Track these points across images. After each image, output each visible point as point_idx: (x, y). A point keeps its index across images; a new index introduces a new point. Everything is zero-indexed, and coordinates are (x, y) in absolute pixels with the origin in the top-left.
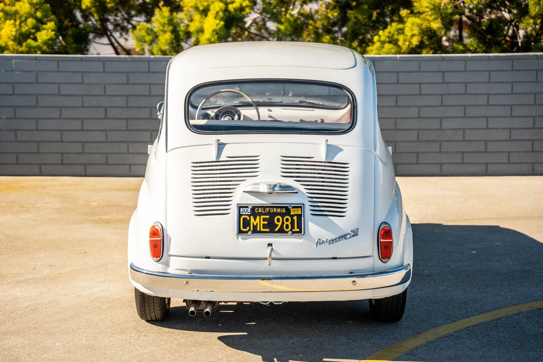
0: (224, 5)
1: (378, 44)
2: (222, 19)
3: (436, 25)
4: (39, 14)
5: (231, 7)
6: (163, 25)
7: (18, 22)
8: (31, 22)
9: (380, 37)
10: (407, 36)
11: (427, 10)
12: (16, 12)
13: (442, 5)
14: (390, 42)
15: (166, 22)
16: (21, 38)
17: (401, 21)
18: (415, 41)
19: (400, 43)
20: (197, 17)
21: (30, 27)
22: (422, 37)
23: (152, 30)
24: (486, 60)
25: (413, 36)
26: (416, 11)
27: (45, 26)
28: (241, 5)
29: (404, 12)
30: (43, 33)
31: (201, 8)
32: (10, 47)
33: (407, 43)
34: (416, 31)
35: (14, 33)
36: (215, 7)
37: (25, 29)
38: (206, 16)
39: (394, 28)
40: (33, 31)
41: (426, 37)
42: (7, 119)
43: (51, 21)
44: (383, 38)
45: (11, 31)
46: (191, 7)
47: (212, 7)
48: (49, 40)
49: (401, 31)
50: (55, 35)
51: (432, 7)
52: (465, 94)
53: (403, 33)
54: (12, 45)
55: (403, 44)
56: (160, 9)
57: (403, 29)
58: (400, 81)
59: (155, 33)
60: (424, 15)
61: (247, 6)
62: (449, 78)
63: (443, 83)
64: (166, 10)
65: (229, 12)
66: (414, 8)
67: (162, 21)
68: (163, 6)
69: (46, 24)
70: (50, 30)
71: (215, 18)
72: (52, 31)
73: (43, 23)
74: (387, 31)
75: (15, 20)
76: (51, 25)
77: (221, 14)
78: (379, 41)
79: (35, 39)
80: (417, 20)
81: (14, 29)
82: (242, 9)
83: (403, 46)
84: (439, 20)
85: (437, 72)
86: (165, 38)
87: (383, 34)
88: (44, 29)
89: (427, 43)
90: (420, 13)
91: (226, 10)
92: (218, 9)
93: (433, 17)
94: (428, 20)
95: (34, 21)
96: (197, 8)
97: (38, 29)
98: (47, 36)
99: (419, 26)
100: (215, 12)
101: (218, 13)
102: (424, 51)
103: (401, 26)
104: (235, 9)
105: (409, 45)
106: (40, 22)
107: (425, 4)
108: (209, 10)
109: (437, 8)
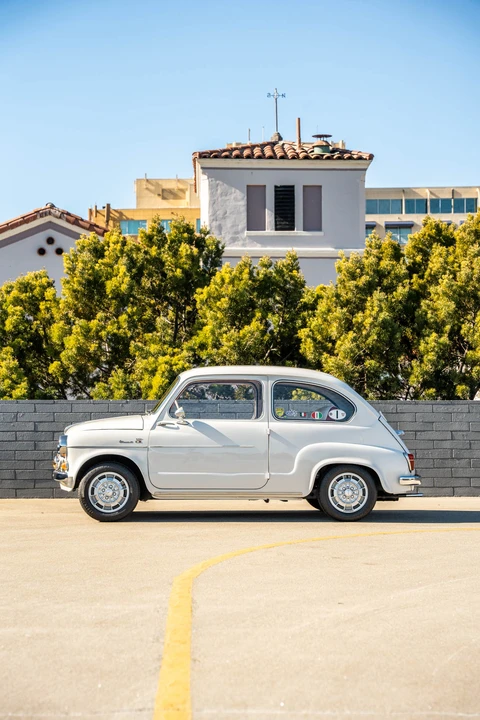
0: (169, 367)
2: (167, 378)
4: (14, 376)
5: (175, 368)
6: (118, 383)
8: (8, 382)
11: (332, 368)
13: (345, 366)
15: (121, 381)
20: (146, 376)
21: (7, 386)
23: (109, 388)
27: (19, 386)
28: (183, 367)
30: (18, 391)
31: (150, 369)
38: (154, 375)
40: (9, 390)
43: (24, 381)
46: (142, 369)
47: (159, 368)
50: (27, 392)
51: (337, 366)
59: (111, 390)
64: (120, 372)
66: (323, 369)
67: (117, 380)
69: (20, 384)
70: (23, 389)
71: (162, 377)
72: (25, 389)
73: (17, 383)
76: (24, 385)
77: (166, 374)
79: (11, 396)
84: (343, 377)
86: (119, 393)
88: (18, 388)
91: (171, 370)
92: (164, 370)
93: (337, 375)
95: (10, 382)
96: (146, 370)
97: (12, 388)
98: (20, 393)
100: (162, 372)
106: (15, 382)
107: (331, 364)
108: (156, 370)
109: (340, 367)
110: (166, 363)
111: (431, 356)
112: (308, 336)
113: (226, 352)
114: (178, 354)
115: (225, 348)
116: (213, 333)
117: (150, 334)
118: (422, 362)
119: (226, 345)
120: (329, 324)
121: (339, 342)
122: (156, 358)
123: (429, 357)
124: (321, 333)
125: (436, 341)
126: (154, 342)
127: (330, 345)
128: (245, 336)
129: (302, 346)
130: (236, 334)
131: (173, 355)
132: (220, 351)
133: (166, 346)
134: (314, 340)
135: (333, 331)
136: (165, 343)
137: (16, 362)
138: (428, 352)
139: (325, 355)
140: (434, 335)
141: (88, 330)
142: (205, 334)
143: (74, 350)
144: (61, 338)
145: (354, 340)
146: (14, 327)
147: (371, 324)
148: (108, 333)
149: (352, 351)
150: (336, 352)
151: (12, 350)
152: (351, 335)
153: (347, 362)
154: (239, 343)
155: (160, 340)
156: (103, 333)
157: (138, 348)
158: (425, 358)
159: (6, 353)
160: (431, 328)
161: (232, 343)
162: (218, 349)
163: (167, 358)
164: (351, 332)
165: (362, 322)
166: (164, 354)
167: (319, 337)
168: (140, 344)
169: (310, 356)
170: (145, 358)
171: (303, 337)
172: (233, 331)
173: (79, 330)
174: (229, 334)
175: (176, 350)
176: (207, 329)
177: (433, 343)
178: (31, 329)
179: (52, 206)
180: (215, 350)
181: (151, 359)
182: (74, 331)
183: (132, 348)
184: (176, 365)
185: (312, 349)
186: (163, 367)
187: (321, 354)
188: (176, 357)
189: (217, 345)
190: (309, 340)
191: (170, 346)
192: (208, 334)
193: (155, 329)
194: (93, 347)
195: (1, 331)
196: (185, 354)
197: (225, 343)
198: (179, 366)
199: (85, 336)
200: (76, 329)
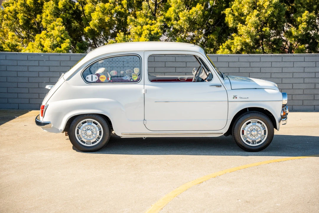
0: (149, 32)
1: (222, 50)
3: (248, 40)
4: (62, 36)
5: (152, 33)
7: (52, 39)
9: (222, 46)
10: (235, 45)
11: (244, 33)
12: (52, 35)
13: (251, 31)
14: (227, 48)
15: (122, 39)
16: (53, 47)
17: (232, 38)
18: (239, 48)
19: (232, 49)
20: (137, 37)
21: (58, 41)
22: (242, 47)
24: (270, 57)
25: (237, 45)
26: (239, 34)
27: (65, 41)
28: (157, 32)
29: (233, 35)
30: (64, 44)
31: (138, 33)
32: (48, 51)
33: (235, 49)
34: (239, 43)
35: (50, 44)
36: (145, 32)
37: (55, 42)
38: (141, 36)
39: (229, 42)
40: (60, 43)
41: (244, 46)
42: (46, 83)
43: (68, 39)
44: (224, 47)
45: (49, 43)
46: (134, 32)
47: (143, 32)
48: (66, 47)
49: (232, 43)
50: (69, 45)
51: (246, 32)
52: (260, 72)
53: (234, 44)
54: (49, 50)
55: (234, 49)
56: (119, 33)
57: (233, 43)
58: (229, 66)
60: (243, 35)
61: (160, 32)
62: (253, 65)
63: (250, 67)
65: (151, 34)
66: (238, 33)
67: (120, 39)
68: (121, 32)
69: (66, 40)
70: (67, 43)
71: (145, 37)
72: (68, 43)
74: (226, 43)
75: (51, 39)
76: (68, 40)
78: (222, 48)
79: (60, 47)
80: (240, 38)
81: (50, 42)
82: (157, 33)
83: (233, 51)
84: (250, 38)
85: (247, 62)
87: (224, 45)
88: (64, 42)
89: (244, 49)
90: (241, 35)
91: (150, 34)
92: (146, 33)
93: (247, 37)
94: (245, 38)
95: (60, 39)
96: (136, 33)
97: (62, 42)
98: (66, 45)
99: (240, 41)
100: (145, 35)
101: (146, 35)
102: (243, 53)
103: (232, 41)
104: (154, 33)
105: (236, 50)
106: (63, 39)
107: (243, 31)
108: (142, 34)
109: (249, 33)
110: (148, 29)
111: (304, 25)
112: (230, 13)
113: (182, 23)
114: (155, 24)
115: (181, 21)
116: (175, 11)
117: (139, 12)
118: (297, 28)
119: (182, 19)
120: (243, 6)
121: (248, 17)
122: (142, 26)
123: (302, 26)
124: (237, 11)
125: (307, 16)
126: (141, 17)
127: (243, 18)
128: (193, 13)
129: (226, 19)
130: (187, 13)
131: (152, 24)
132: (178, 22)
133: (148, 19)
134: (234, 15)
135: (245, 11)
136: (147, 17)
137: (64, 27)
138: (302, 22)
139: (240, 25)
140: (306, 12)
141: (105, 9)
142: (170, 13)
143: (97, 20)
144: (90, 13)
145: (257, 16)
146: (64, 6)
147: (268, 6)
148: (116, 11)
149: (256, 23)
150: (246, 23)
151: (61, 20)
152: (256, 12)
153: (252, 29)
154: (189, 18)
155: (145, 15)
156: (113, 11)
157: (132, 20)
158: (300, 27)
159: (59, 22)
160: (304, 7)
161: (185, 18)
162: (177, 21)
163: (148, 26)
164: (255, 11)
165: (263, 5)
166: (147, 24)
167: (236, 14)
168: (133, 18)
169: (231, 25)
170: (136, 26)
171: (227, 14)
172: (185, 11)
173: (99, 9)
174: (183, 12)
175: (153, 22)
176: (171, 9)
177: (306, 17)
178: (74, 7)
180: (175, 22)
181: (139, 27)
182: (97, 9)
183: (128, 21)
184: (153, 30)
185: (232, 21)
186: (146, 32)
187: (237, 24)
188: (153, 26)
189: (177, 19)
190: (230, 15)
191: (150, 19)
192: (172, 12)
193: (142, 9)
194: (107, 19)
195: (57, 8)
196: (159, 24)
197: (181, 18)
198: (155, 31)
199: (103, 12)
200: (98, 8)
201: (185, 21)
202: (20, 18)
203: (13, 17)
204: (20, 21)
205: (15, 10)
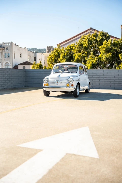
38: (89, 64)
64: (83, 63)
101: (91, 64)
110: (92, 62)
114: (94, 60)
126: (90, 57)
131: (93, 60)
133: (92, 58)
144: (75, 57)
146: (66, 55)
157: (87, 59)
159: (64, 60)
161: (104, 57)
179: (91, 28)
186: (91, 62)
194: (80, 58)
195: (64, 56)
196: (96, 60)
197: (103, 57)
198: (94, 62)
199: (78, 56)
200: (77, 55)
201: (105, 58)
202: (53, 59)
203: (51, 59)
204: (53, 60)
205: (52, 57)
